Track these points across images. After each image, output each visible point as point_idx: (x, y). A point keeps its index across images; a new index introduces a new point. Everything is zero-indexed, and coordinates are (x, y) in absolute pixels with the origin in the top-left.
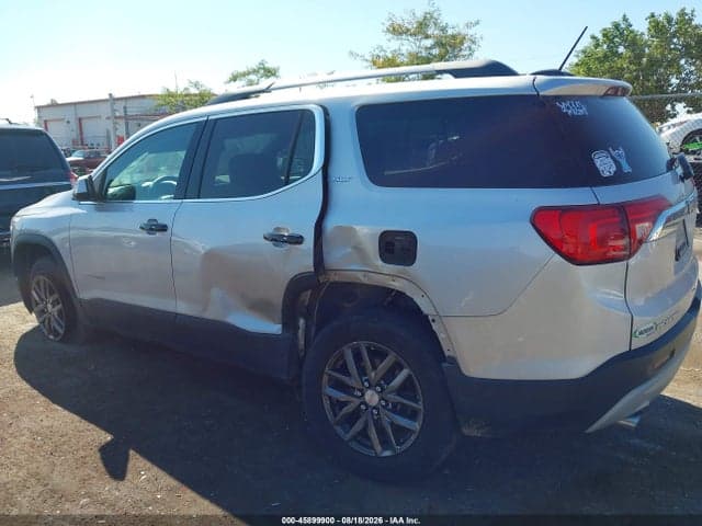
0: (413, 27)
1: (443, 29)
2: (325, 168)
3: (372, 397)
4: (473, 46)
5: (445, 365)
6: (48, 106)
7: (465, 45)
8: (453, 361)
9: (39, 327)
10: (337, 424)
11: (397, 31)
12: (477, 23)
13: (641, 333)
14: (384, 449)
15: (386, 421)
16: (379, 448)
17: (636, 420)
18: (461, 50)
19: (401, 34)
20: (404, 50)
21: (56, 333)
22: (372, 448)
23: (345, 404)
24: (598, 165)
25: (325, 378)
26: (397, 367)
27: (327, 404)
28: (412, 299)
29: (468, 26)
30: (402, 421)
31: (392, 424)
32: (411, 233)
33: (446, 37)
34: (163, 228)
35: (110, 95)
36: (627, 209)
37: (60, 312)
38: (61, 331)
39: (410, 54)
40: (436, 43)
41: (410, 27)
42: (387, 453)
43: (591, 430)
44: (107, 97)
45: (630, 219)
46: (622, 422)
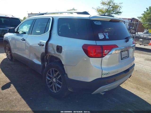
0: (107, 3)
1: (114, 4)
2: (51, 31)
3: (54, 80)
4: (120, 8)
5: (65, 75)
6: (30, 14)
7: (119, 8)
8: (67, 74)
9: (7, 58)
10: (48, 84)
11: (103, 4)
12: (122, 3)
13: (105, 74)
14: (55, 91)
15: (56, 85)
16: (54, 90)
17: (104, 93)
18: (117, 9)
19: (104, 4)
20: (104, 8)
21: (9, 59)
22: (53, 90)
23: (50, 81)
24: (99, 36)
25: (47, 75)
26: (59, 75)
27: (47, 80)
28: (61, 60)
29: (120, 4)
30: (59, 86)
31: (57, 86)
32: (62, 47)
33: (114, 6)
34: (24, 40)
35: (40, 13)
36: (103, 47)
37: (10, 55)
38: (10, 59)
39: (106, 9)
40: (112, 7)
41: (106, 3)
42: (55, 92)
43: (93, 93)
44: (39, 13)
45: (103, 49)
46: (101, 93)
